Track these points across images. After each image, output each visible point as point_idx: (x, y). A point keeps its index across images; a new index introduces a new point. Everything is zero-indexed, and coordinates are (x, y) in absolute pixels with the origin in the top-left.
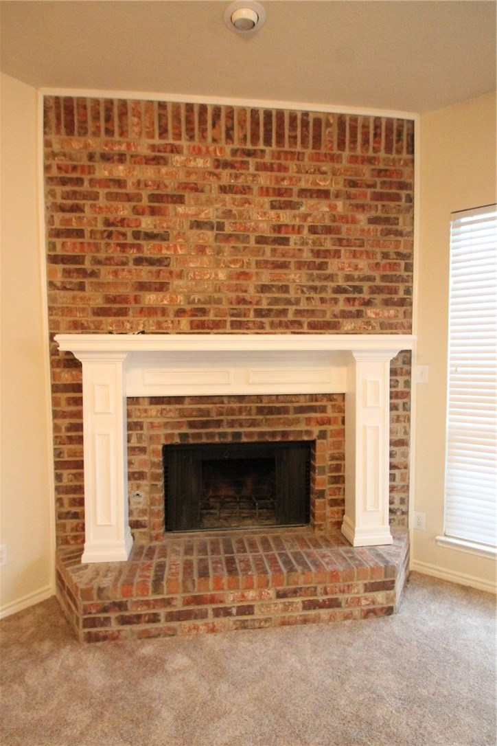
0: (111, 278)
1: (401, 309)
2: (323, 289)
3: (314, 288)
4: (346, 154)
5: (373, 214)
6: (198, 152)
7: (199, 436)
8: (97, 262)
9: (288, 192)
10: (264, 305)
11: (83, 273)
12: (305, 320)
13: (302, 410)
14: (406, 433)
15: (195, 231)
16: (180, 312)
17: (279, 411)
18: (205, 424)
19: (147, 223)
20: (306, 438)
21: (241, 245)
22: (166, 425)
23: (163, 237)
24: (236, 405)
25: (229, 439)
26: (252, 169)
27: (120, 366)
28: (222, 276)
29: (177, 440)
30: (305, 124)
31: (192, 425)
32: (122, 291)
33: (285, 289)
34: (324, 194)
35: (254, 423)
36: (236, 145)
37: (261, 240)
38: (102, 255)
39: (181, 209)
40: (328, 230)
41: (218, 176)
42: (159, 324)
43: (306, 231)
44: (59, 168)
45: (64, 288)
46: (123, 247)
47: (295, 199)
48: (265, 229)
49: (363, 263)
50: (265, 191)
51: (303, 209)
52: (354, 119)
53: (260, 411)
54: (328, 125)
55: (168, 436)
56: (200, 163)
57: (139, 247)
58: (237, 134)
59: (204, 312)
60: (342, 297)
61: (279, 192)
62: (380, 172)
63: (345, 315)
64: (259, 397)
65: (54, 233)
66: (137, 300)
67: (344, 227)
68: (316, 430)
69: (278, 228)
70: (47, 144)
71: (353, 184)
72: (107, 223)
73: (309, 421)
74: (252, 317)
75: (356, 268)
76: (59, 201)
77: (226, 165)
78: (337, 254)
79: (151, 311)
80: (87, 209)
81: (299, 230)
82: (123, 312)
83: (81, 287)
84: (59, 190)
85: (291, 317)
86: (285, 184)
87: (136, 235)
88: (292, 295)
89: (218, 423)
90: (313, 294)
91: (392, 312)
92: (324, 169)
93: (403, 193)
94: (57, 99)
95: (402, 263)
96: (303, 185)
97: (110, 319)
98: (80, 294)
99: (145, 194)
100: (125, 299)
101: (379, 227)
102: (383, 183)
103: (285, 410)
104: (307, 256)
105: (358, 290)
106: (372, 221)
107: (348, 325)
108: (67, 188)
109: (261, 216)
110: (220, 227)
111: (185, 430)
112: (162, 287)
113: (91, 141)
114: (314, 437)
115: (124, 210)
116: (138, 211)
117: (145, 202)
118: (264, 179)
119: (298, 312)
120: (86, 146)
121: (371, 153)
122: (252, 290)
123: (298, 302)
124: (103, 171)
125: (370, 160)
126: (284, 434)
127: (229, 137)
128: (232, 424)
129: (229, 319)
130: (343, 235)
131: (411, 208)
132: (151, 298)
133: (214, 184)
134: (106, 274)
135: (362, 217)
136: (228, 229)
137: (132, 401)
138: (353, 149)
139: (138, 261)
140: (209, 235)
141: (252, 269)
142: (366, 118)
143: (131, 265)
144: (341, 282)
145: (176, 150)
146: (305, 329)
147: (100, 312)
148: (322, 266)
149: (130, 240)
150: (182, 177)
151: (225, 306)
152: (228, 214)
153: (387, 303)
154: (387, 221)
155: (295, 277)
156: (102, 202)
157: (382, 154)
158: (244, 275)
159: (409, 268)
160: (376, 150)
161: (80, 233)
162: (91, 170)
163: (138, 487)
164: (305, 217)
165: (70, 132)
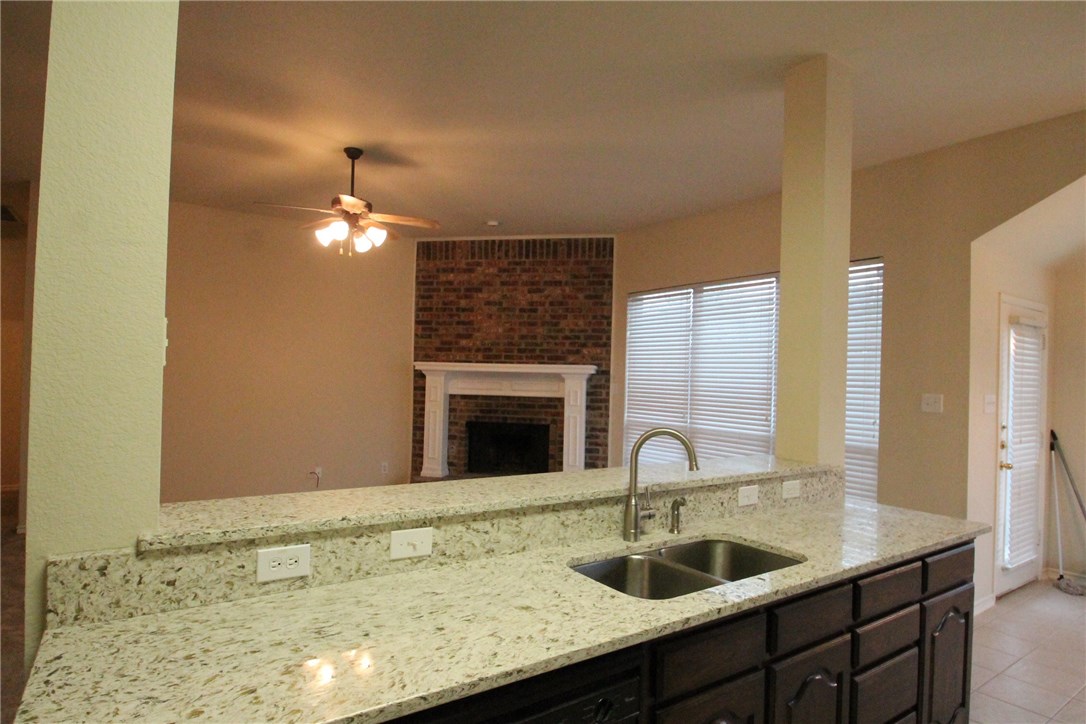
0: (444, 332)
1: (604, 349)
2: (556, 338)
3: (551, 337)
4: (572, 260)
5: (588, 293)
6: (490, 265)
7: (484, 417)
8: (438, 323)
9: (538, 283)
10: (523, 346)
11: (431, 329)
12: (546, 355)
13: (543, 406)
14: (607, 424)
15: (487, 307)
16: (478, 350)
17: (529, 406)
18: (490, 412)
19: (463, 303)
20: (543, 423)
21: (511, 313)
22: (468, 411)
23: (471, 310)
24: (506, 402)
25: (501, 421)
26: (518, 272)
27: (443, 378)
28: (500, 330)
29: (474, 419)
30: (548, 245)
31: (482, 411)
32: (449, 339)
33: (535, 337)
34: (557, 283)
35: (515, 413)
36: (510, 260)
37: (522, 310)
38: (441, 320)
39: (480, 295)
40: (561, 304)
41: (500, 276)
42: (467, 356)
43: (547, 305)
44: (423, 277)
45: (422, 337)
46: (451, 316)
47: (542, 287)
48: (524, 304)
49: (581, 322)
50: (525, 284)
51: (546, 292)
52: (576, 240)
53: (519, 405)
54: (562, 245)
55: (469, 417)
56: (491, 270)
57: (459, 316)
58: (511, 253)
59: (490, 350)
60: (567, 342)
61: (533, 284)
62: (592, 269)
63: (570, 352)
64: (519, 398)
65: (419, 310)
66: (457, 343)
67: (570, 302)
68: (550, 418)
69: (532, 303)
70: (418, 265)
71: (575, 277)
72: (444, 303)
73: (546, 413)
74: (516, 353)
75: (576, 325)
76: (422, 293)
77: (505, 270)
78: (565, 317)
79: (462, 349)
80: (435, 298)
81: (543, 304)
82: (450, 350)
83: (430, 336)
84: (422, 287)
85: (538, 353)
86: (537, 279)
87: (458, 309)
88: (539, 341)
89: (496, 411)
90: (551, 340)
91: (599, 351)
92: (559, 269)
93: (606, 280)
94: (423, 243)
95: (605, 322)
96: (547, 279)
97: (443, 353)
98: (429, 340)
99: (462, 288)
100: (450, 343)
101: (591, 301)
102: (594, 275)
103: (533, 407)
104: (548, 318)
105: (578, 338)
106: (587, 297)
107: (571, 358)
108: (426, 287)
109: (523, 298)
110: (500, 304)
111: (478, 414)
112: (469, 336)
113: (438, 263)
114: (548, 422)
115: (452, 297)
116: (459, 297)
117: (462, 292)
118: (525, 277)
119: (541, 351)
120: (436, 265)
121: (587, 258)
122: (516, 338)
123: (542, 344)
124: (443, 278)
125: (587, 263)
126: (531, 420)
127: (507, 255)
128: (503, 412)
129: (504, 354)
130: (570, 306)
131: (610, 290)
132: (464, 342)
133: (498, 281)
134: (442, 331)
135: (581, 296)
136: (504, 305)
137: (452, 397)
138: (576, 257)
139: (458, 323)
140: (494, 309)
141: (517, 327)
142: (584, 240)
143: (454, 326)
144: (567, 333)
145: (479, 264)
146: (546, 360)
147: (439, 349)
148: (556, 324)
149: (455, 312)
150: (482, 278)
151: (501, 347)
152: (504, 296)
153: (596, 345)
154: (596, 297)
155: (541, 331)
156: (442, 293)
157: (594, 259)
158: (511, 330)
159: (609, 324)
160: (590, 256)
161: (431, 309)
162: (437, 277)
163: (453, 443)
164: (547, 297)
165: (428, 258)
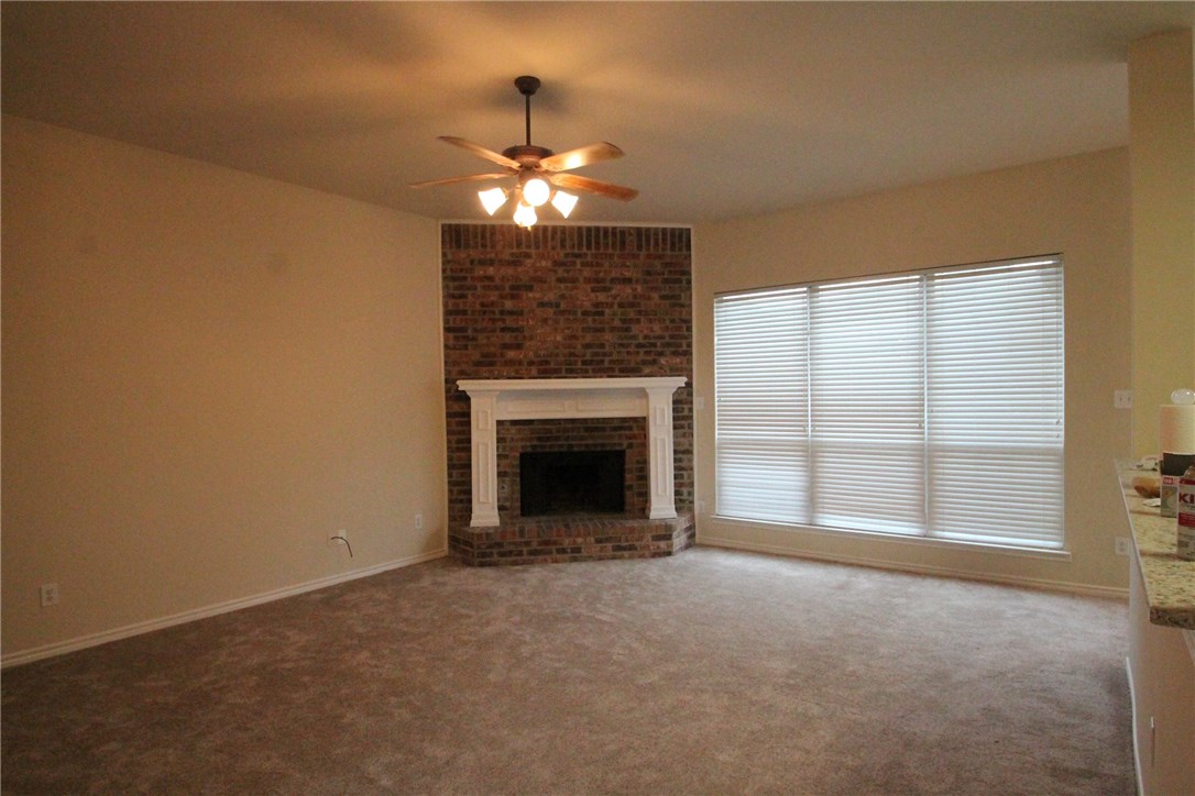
0: (485, 341)
1: (685, 358)
2: (629, 345)
3: (621, 345)
4: (643, 253)
5: (664, 293)
6: (542, 256)
7: (542, 446)
8: (475, 330)
9: (603, 280)
10: (588, 357)
11: (467, 338)
12: (617, 367)
13: (615, 429)
14: (691, 445)
15: (541, 309)
16: (531, 363)
17: (596, 429)
18: (548, 439)
19: (509, 305)
20: (618, 448)
21: (571, 317)
22: (522, 439)
23: (521, 313)
24: (569, 426)
25: (564, 449)
26: (578, 266)
27: (494, 399)
28: (559, 338)
29: (530, 450)
30: (614, 234)
31: (539, 439)
32: (493, 349)
33: (602, 346)
34: (628, 281)
35: (582, 438)
36: (568, 251)
37: (585, 313)
38: (479, 326)
39: (531, 295)
40: (632, 305)
41: (555, 271)
42: (517, 372)
43: (616, 307)
44: (451, 270)
45: (455, 348)
46: (494, 321)
47: (608, 284)
48: (588, 305)
49: (657, 328)
50: (587, 280)
51: (613, 292)
52: (648, 230)
53: (587, 429)
54: (631, 234)
55: (523, 447)
56: (544, 263)
57: (504, 321)
58: (568, 243)
59: (547, 362)
60: (642, 351)
61: (597, 281)
62: (666, 265)
63: (644, 363)
64: (585, 420)
65: (447, 313)
66: (502, 355)
67: (643, 302)
68: (625, 443)
69: (597, 305)
70: (444, 255)
71: (649, 273)
72: (483, 305)
73: (620, 436)
74: (579, 365)
75: (652, 330)
76: (451, 291)
77: (563, 264)
78: (638, 321)
79: (510, 363)
80: (470, 297)
81: (611, 305)
82: (492, 364)
83: (466, 347)
84: (451, 284)
85: (606, 365)
86: (602, 275)
87: (502, 313)
88: (607, 349)
89: (557, 438)
90: (623, 350)
91: (678, 360)
92: (628, 264)
93: (684, 278)
94: (450, 225)
95: (684, 326)
96: (613, 275)
97: (485, 369)
98: (464, 352)
99: (507, 286)
100: (495, 355)
101: (667, 302)
102: (670, 272)
103: (604, 429)
104: (617, 323)
105: (655, 345)
106: (663, 297)
107: (647, 370)
108: (457, 283)
109: (585, 298)
110: (558, 305)
111: (535, 443)
112: (519, 347)
113: (471, 252)
114: (624, 447)
115: (493, 296)
116: (501, 297)
117: (507, 290)
118: (587, 273)
119: (611, 362)
120: (469, 255)
121: (660, 252)
122: (579, 347)
123: (611, 354)
124: (480, 272)
125: (660, 257)
126: (603, 445)
127: (563, 246)
128: (567, 439)
129: (564, 367)
130: (643, 308)
131: (689, 288)
132: (511, 354)
133: (552, 278)
134: (482, 339)
135: (655, 296)
136: (563, 306)
137: (500, 423)
138: (648, 249)
139: (503, 330)
140: (551, 311)
141: (580, 333)
142: (656, 229)
143: (498, 333)
144: (641, 340)
145: (528, 256)
146: (617, 373)
147: (478, 364)
148: (628, 330)
149: (497, 316)
150: (531, 273)
151: (561, 359)
152: (563, 297)
153: (675, 354)
154: (672, 297)
155: (608, 337)
156: (479, 291)
157: (669, 252)
158: (573, 337)
159: (689, 329)
160: (664, 249)
161: (465, 312)
162: (472, 270)
163: (504, 482)
164: (615, 297)
165: (459, 246)
